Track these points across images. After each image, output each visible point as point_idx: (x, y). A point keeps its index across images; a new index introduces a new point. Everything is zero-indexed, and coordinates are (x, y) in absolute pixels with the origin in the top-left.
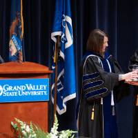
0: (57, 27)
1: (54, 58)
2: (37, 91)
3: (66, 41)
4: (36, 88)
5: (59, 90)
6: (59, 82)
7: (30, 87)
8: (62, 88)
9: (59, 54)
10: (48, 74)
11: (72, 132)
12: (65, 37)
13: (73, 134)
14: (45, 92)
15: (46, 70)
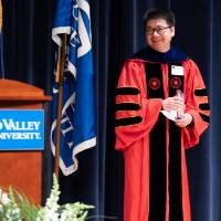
1: (57, 74)
2: (22, 132)
3: (79, 45)
4: (20, 126)
5: (64, 132)
6: (65, 117)
7: (11, 125)
8: (71, 128)
9: (66, 67)
10: (43, 102)
11: (83, 206)
12: (77, 36)
13: (85, 210)
14: (37, 135)
15: (39, 94)
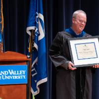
0: (31, 23)
1: (29, 49)
2: (17, 75)
3: (39, 35)
4: (16, 73)
5: (33, 75)
6: (33, 68)
7: (12, 72)
8: (36, 73)
9: (33, 45)
12: (38, 31)
14: (24, 76)
